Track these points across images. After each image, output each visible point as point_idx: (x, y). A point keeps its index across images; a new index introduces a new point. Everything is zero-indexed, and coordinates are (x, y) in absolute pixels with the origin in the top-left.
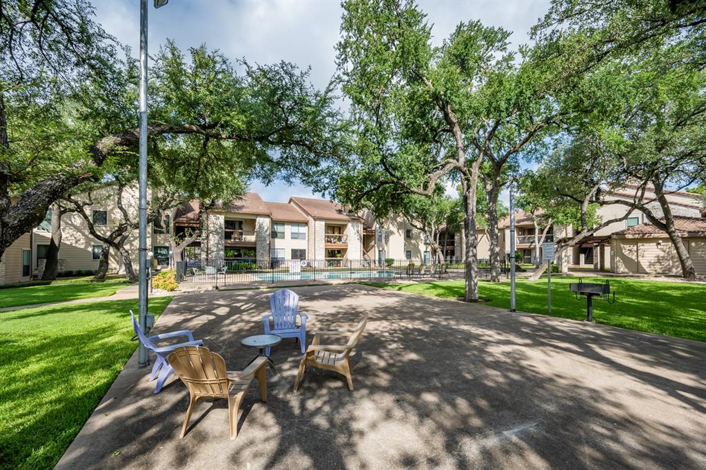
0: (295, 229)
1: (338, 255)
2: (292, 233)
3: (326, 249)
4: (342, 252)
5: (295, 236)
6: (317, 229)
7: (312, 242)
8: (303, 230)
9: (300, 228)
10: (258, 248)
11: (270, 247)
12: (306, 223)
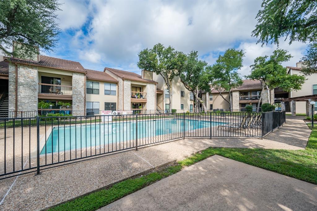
0: (108, 87)
1: (140, 107)
2: (105, 90)
3: (131, 102)
4: (142, 104)
5: (107, 93)
6: (125, 87)
7: (121, 97)
8: (114, 88)
9: (112, 87)
10: (74, 101)
11: (85, 100)
12: (116, 83)
